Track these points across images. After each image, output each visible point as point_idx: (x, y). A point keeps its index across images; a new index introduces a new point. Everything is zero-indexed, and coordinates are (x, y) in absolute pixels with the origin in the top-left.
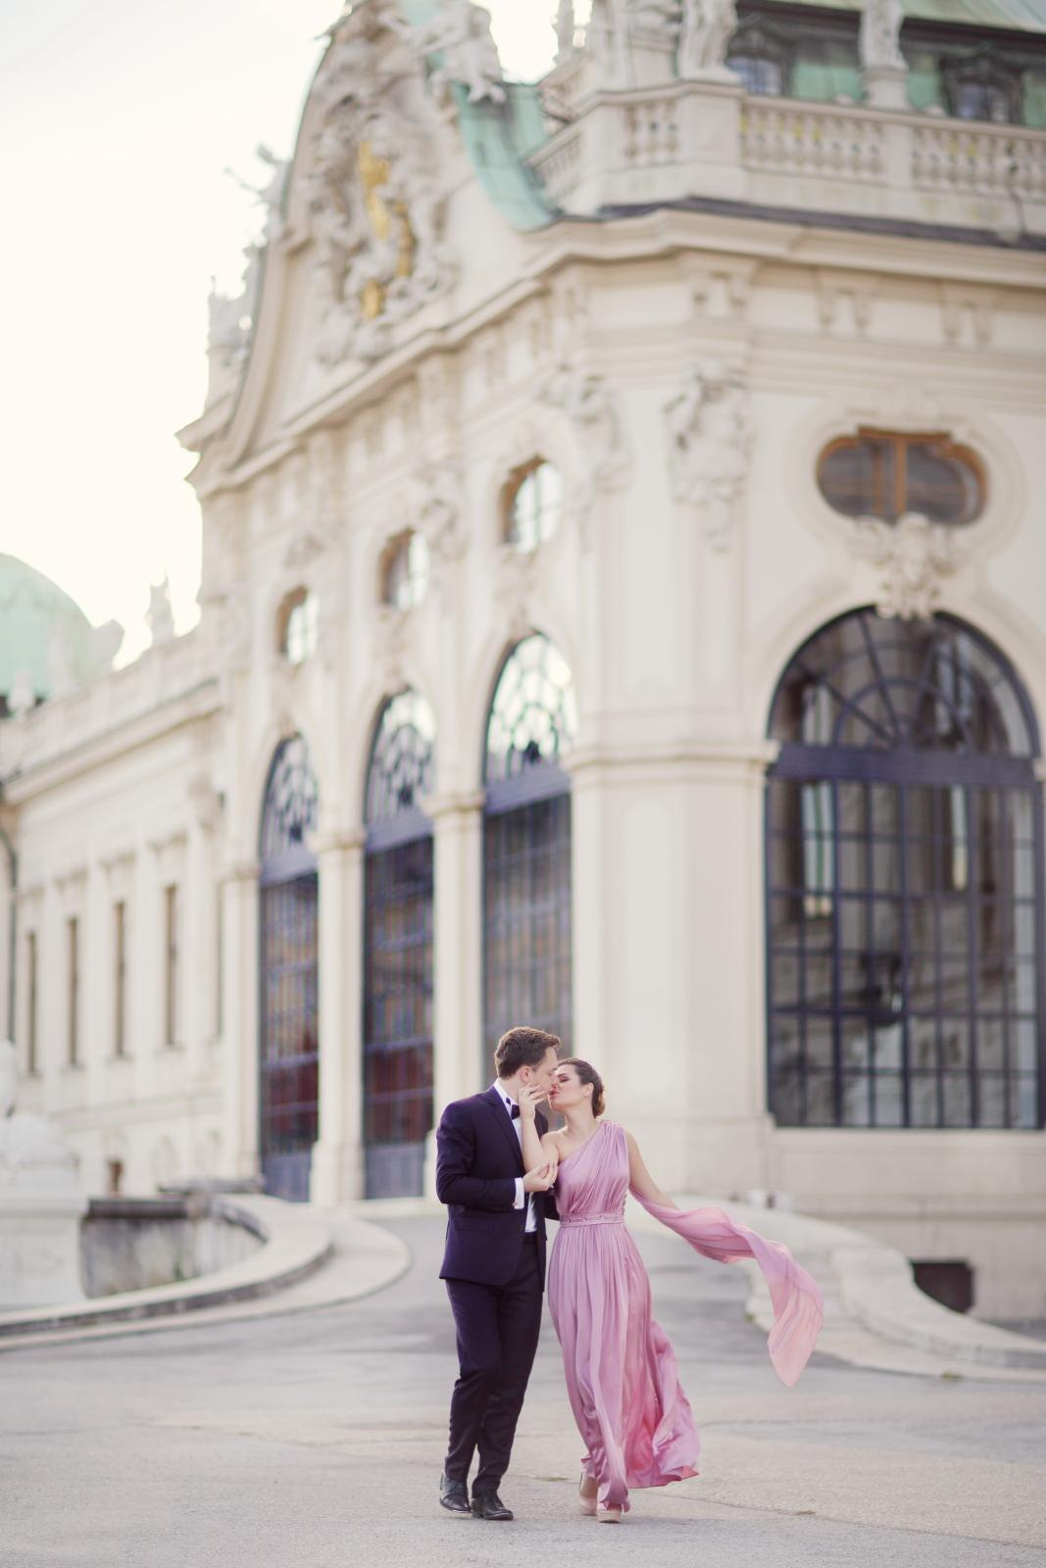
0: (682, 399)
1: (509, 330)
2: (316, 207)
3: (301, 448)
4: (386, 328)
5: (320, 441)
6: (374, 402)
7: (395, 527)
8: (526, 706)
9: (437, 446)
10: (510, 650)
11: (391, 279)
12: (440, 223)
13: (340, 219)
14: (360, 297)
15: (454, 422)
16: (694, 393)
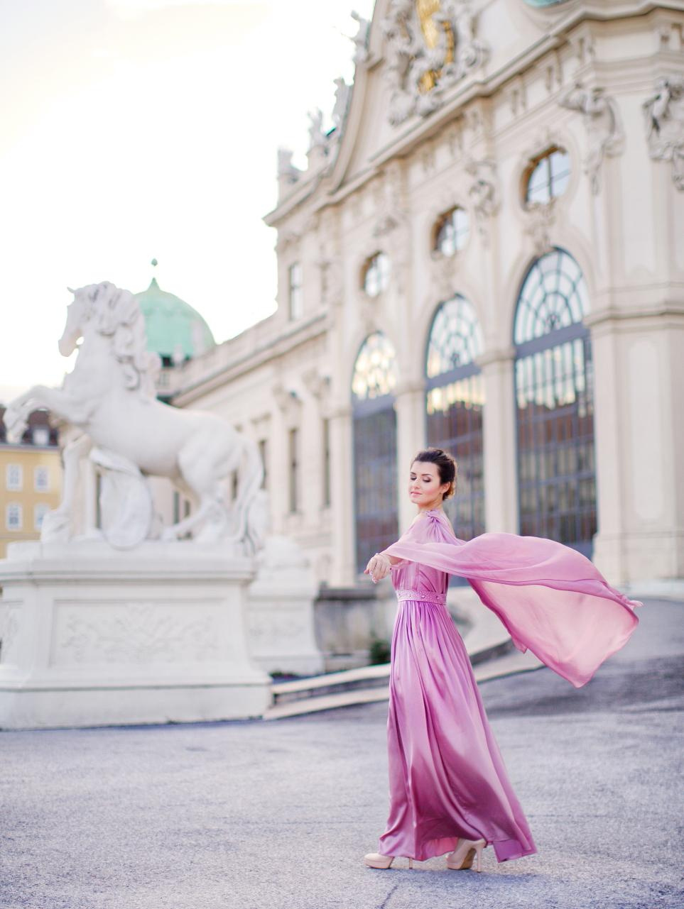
0: (658, 98)
1: (529, 77)
2: (391, 36)
3: (380, 173)
4: (439, 94)
5: (395, 166)
6: (430, 138)
7: (443, 207)
8: (546, 295)
9: (479, 153)
10: (534, 262)
11: (441, 66)
12: (474, 28)
13: (406, 40)
14: (420, 81)
15: (490, 138)
16: (665, 94)
